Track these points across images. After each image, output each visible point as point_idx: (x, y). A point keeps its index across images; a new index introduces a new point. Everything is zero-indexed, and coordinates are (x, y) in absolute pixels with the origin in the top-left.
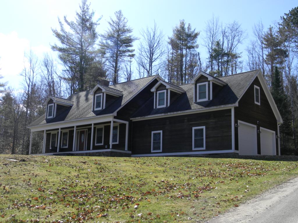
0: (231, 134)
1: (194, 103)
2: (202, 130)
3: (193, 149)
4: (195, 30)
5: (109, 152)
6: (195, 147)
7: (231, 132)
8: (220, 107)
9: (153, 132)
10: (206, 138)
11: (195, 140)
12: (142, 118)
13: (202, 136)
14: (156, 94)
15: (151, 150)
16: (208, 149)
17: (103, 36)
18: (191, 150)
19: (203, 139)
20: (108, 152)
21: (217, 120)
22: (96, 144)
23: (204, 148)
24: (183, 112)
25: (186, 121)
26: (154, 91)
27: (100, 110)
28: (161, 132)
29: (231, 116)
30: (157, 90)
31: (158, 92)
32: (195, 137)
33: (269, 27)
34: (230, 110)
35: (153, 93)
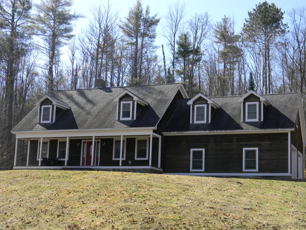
0: (288, 157)
1: (242, 122)
2: (255, 151)
3: (244, 170)
4: (156, 15)
5: (149, 169)
6: (246, 168)
7: (288, 155)
8: (278, 130)
9: (192, 150)
10: (259, 160)
11: (246, 161)
12: (179, 133)
13: (255, 158)
14: (193, 107)
15: (190, 169)
16: (260, 171)
17: (38, 6)
18: (241, 171)
19: (255, 161)
20: (147, 169)
21: (271, 143)
22: (115, 158)
23: (257, 170)
24: (233, 131)
25: (235, 140)
26: (190, 105)
27: (129, 120)
28: (203, 150)
29: (287, 139)
30: (195, 103)
31: (196, 106)
32: (246, 158)
33: (223, 17)
34: (287, 134)
35: (189, 106)
